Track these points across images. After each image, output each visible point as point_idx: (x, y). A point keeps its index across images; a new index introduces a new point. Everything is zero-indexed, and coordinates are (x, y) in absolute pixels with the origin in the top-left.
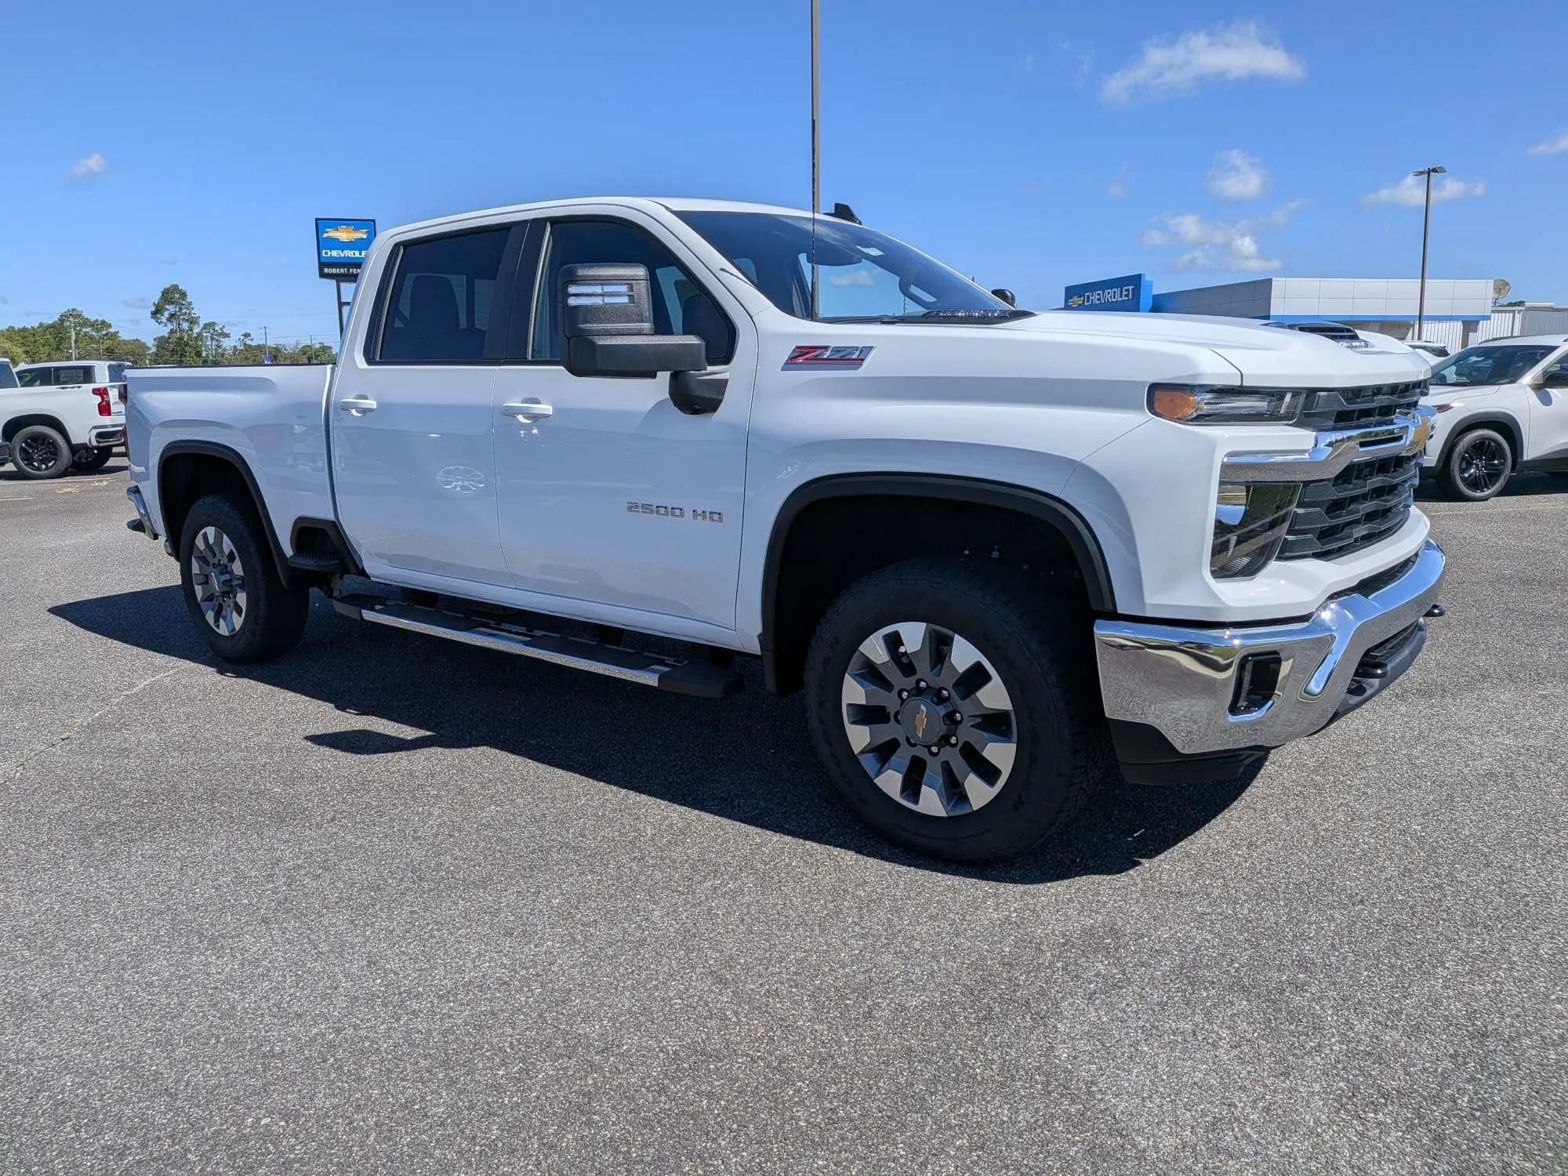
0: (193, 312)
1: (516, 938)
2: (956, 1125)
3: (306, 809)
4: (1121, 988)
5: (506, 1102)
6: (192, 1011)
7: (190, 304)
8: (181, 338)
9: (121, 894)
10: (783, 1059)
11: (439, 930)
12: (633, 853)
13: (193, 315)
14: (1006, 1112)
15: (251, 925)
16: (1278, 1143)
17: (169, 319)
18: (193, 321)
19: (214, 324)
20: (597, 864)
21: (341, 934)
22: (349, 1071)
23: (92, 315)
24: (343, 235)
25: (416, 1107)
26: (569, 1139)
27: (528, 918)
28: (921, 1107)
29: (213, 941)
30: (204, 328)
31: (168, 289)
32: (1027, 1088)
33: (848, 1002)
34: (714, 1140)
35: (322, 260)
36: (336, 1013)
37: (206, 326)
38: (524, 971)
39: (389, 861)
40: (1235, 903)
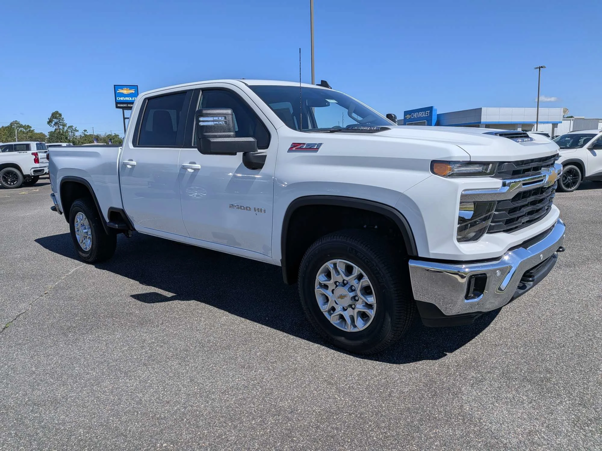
0: (64, 122)
1: (246, 369)
2: (433, 437)
4: (483, 382)
5: (258, 434)
6: (125, 402)
7: (63, 118)
8: (60, 132)
9: (84, 355)
10: (361, 414)
11: (215, 366)
14: (451, 431)
15: (140, 366)
16: (555, 439)
17: (54, 125)
18: (64, 125)
19: (72, 126)
21: (177, 369)
22: (193, 424)
23: (23, 123)
24: (125, 91)
25: (223, 437)
26: (286, 448)
28: (418, 430)
29: (126, 373)
30: (68, 128)
31: (54, 113)
32: (456, 422)
33: (381, 390)
34: (343, 446)
35: (117, 101)
36: (182, 401)
37: (69, 127)
38: (253, 382)
40: (517, 348)
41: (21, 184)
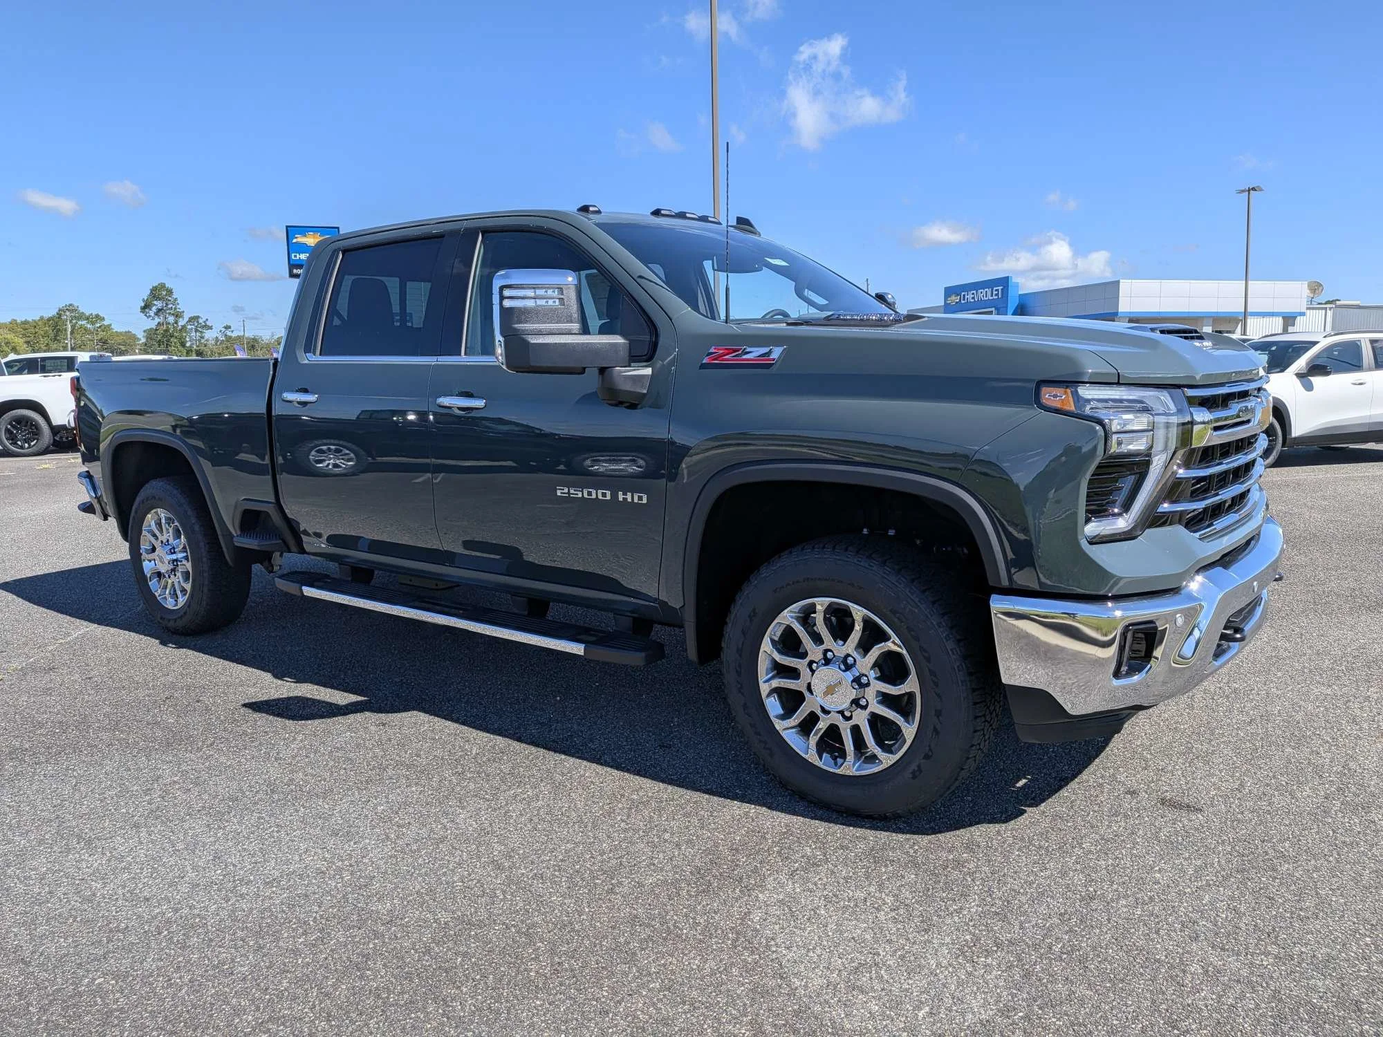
0: (178, 307)
1: (341, 837)
2: (654, 972)
3: (191, 736)
4: (819, 866)
5: (300, 962)
6: (59, 898)
7: (176, 299)
8: (167, 330)
9: (19, 806)
10: (534, 925)
11: (278, 832)
12: (456, 768)
13: (178, 310)
14: (697, 962)
15: (124, 829)
16: (903, 982)
17: (157, 314)
18: (178, 315)
19: (198, 317)
20: (424, 778)
21: (197, 836)
22: (178, 941)
23: (87, 309)
24: (309, 240)
25: (226, 967)
26: (342, 989)
27: (354, 822)
28: (632, 958)
29: (89, 842)
30: (189, 321)
31: (156, 287)
32: (719, 943)
33: (597, 881)
34: (459, 988)
35: (291, 263)
36: (178, 897)
37: (192, 320)
38: (340, 863)
39: (250, 777)
41: (48, 447)
